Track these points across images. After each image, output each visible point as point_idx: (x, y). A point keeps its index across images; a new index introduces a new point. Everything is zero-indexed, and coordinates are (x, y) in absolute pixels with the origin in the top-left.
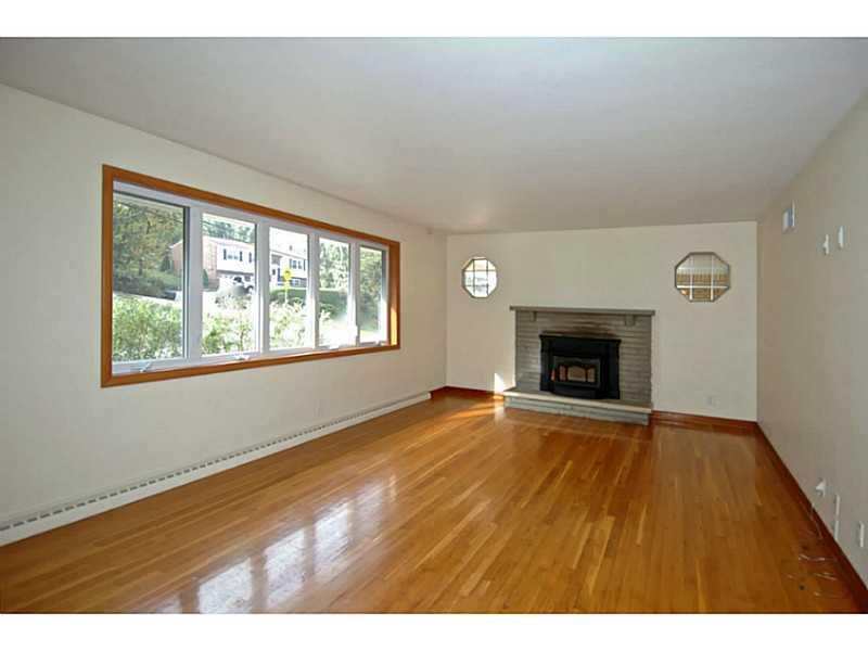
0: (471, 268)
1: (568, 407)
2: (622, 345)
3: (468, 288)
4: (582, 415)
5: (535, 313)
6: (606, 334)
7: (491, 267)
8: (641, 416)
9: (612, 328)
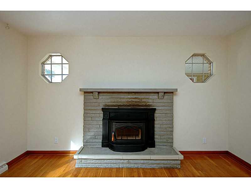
0: (49, 62)
1: (126, 161)
2: (156, 112)
3: (47, 76)
4: (136, 166)
5: (99, 93)
6: (146, 105)
7: (65, 61)
8: (176, 162)
9: (151, 101)
